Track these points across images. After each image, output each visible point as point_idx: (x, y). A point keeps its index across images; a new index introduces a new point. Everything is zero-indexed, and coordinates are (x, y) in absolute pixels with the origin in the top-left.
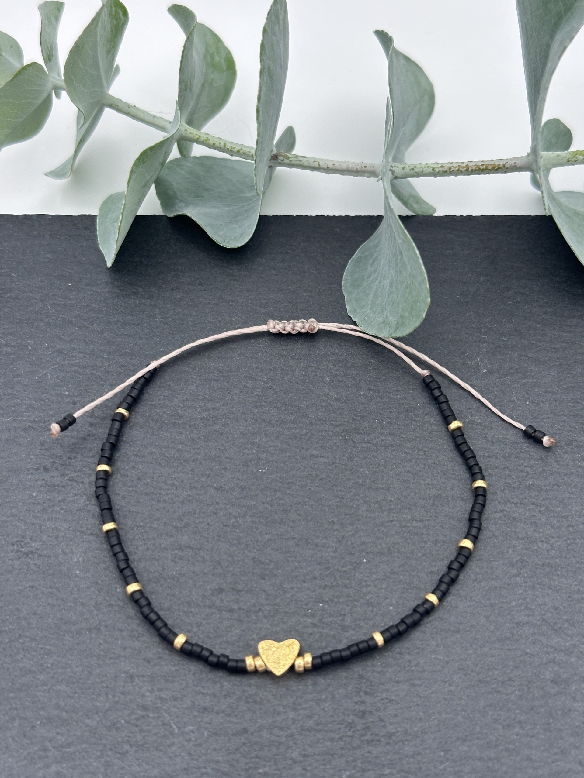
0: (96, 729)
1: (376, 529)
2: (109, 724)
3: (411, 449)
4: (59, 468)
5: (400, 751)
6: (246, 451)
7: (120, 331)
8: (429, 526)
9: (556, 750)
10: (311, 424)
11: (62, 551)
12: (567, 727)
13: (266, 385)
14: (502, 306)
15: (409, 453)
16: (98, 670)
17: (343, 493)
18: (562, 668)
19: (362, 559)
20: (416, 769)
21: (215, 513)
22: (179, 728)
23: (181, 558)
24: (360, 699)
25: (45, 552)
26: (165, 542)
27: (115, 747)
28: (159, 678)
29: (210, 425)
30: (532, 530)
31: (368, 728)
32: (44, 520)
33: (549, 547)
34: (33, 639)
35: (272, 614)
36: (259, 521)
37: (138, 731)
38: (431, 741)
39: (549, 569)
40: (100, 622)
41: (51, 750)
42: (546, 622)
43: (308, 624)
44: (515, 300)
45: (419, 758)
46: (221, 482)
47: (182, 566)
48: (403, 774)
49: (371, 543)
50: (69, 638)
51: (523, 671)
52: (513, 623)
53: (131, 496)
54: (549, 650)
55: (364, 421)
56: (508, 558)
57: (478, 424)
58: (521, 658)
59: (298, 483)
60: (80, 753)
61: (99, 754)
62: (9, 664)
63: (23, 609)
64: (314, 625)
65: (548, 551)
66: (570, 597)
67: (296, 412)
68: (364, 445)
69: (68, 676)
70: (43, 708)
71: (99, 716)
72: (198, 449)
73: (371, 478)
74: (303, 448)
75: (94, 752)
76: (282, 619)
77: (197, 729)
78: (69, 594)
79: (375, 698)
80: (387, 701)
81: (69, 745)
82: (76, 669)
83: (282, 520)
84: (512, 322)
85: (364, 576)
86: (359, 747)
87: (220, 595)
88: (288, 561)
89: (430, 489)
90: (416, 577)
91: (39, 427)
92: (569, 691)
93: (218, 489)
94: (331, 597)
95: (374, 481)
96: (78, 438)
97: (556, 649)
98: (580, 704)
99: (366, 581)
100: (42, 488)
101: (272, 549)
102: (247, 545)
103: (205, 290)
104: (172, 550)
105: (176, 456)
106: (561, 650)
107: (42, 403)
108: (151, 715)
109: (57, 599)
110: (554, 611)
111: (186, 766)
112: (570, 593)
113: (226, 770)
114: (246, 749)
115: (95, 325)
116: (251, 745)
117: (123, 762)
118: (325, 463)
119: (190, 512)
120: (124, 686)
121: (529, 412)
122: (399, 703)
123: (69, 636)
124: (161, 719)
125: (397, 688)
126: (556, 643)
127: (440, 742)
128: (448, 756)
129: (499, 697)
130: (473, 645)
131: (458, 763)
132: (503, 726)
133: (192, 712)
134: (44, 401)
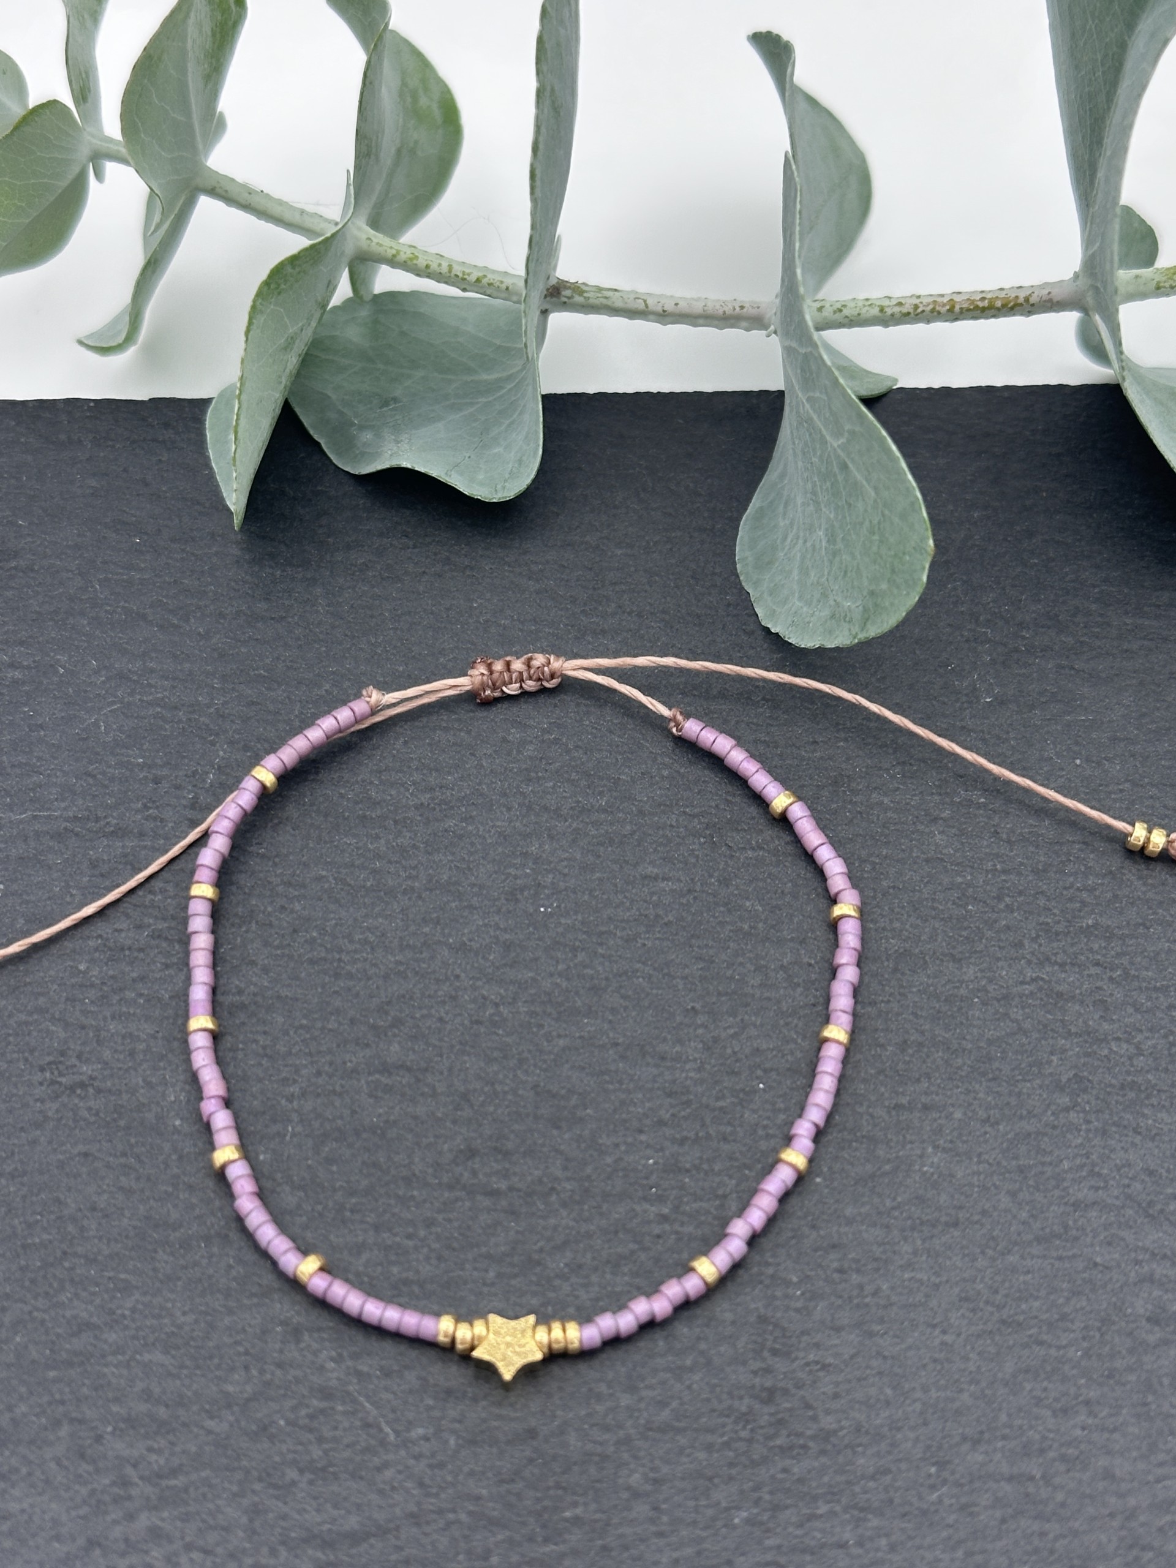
0: (228, 1438)
1: (782, 1022)
2: (254, 1428)
5: (848, 1468)
6: (512, 871)
7: (244, 633)
8: (887, 1013)
9: (1162, 1457)
10: (641, 813)
11: (144, 1081)
13: (546, 737)
14: (1019, 569)
16: (227, 1321)
17: (711, 952)
18: (1167, 1291)
19: (754, 1083)
20: (883, 1502)
21: (451, 997)
22: (397, 1433)
23: (388, 1089)
24: (763, 1365)
25: (109, 1084)
26: (353, 1059)
27: (268, 1474)
28: (353, 1332)
29: (437, 820)
30: (1096, 1017)
31: (781, 1422)
32: (105, 1019)
33: (1132, 1050)
34: (91, 1261)
35: (577, 1198)
36: (544, 1012)
37: (313, 1439)
38: (909, 1444)
39: (1133, 1095)
41: (137, 1485)
42: (1132, 1200)
43: (652, 1217)
44: (1044, 557)
45: (887, 1479)
46: (463, 934)
47: (391, 1104)
48: (856, 1513)
49: (773, 1050)
50: (165, 1257)
51: (1088, 1300)
52: (1066, 1204)
53: (279, 966)
54: (1140, 1257)
56: (1051, 1074)
57: (979, 806)
58: (1086, 1275)
59: (618, 934)
60: (197, 1488)
61: (235, 1488)
62: (44, 1311)
63: (69, 1200)
64: (664, 1218)
65: (1130, 1058)
67: (610, 790)
68: (750, 853)
69: (166, 1333)
70: (116, 1400)
71: (233, 1414)
72: (413, 868)
73: (766, 919)
74: (626, 862)
75: (226, 1485)
76: (600, 1207)
77: (435, 1433)
78: (162, 1166)
79: (793, 1361)
80: (819, 1367)
81: (174, 1472)
82: (182, 1319)
83: (590, 1008)
84: (1040, 601)
85: (760, 1116)
86: (764, 1460)
87: (470, 1163)
88: (605, 1090)
89: (887, 938)
90: (866, 1117)
91: (88, 830)
93: (459, 949)
94: (697, 1162)
95: (773, 927)
97: (1153, 1255)
99: (765, 1127)
100: (97, 955)
102: (521, 1061)
103: (415, 547)
104: (370, 1074)
105: (369, 884)
106: (1165, 1256)
107: (91, 781)
108: (340, 1408)
109: (138, 1179)
110: (1147, 1179)
111: (415, 1509)
113: (495, 1513)
114: (536, 1471)
115: (193, 621)
116: (545, 1463)
117: (285, 1503)
118: (672, 891)
119: (404, 996)
120: (281, 1351)
121: (1082, 781)
122: (842, 1371)
123: (164, 1251)
124: (360, 1415)
125: (837, 1342)
126: (1154, 1242)
127: (929, 1447)
128: (946, 1474)
129: (1043, 1352)
130: (987, 1250)
131: (966, 1488)
132: (1054, 1412)
133: (422, 1401)
134: (94, 777)
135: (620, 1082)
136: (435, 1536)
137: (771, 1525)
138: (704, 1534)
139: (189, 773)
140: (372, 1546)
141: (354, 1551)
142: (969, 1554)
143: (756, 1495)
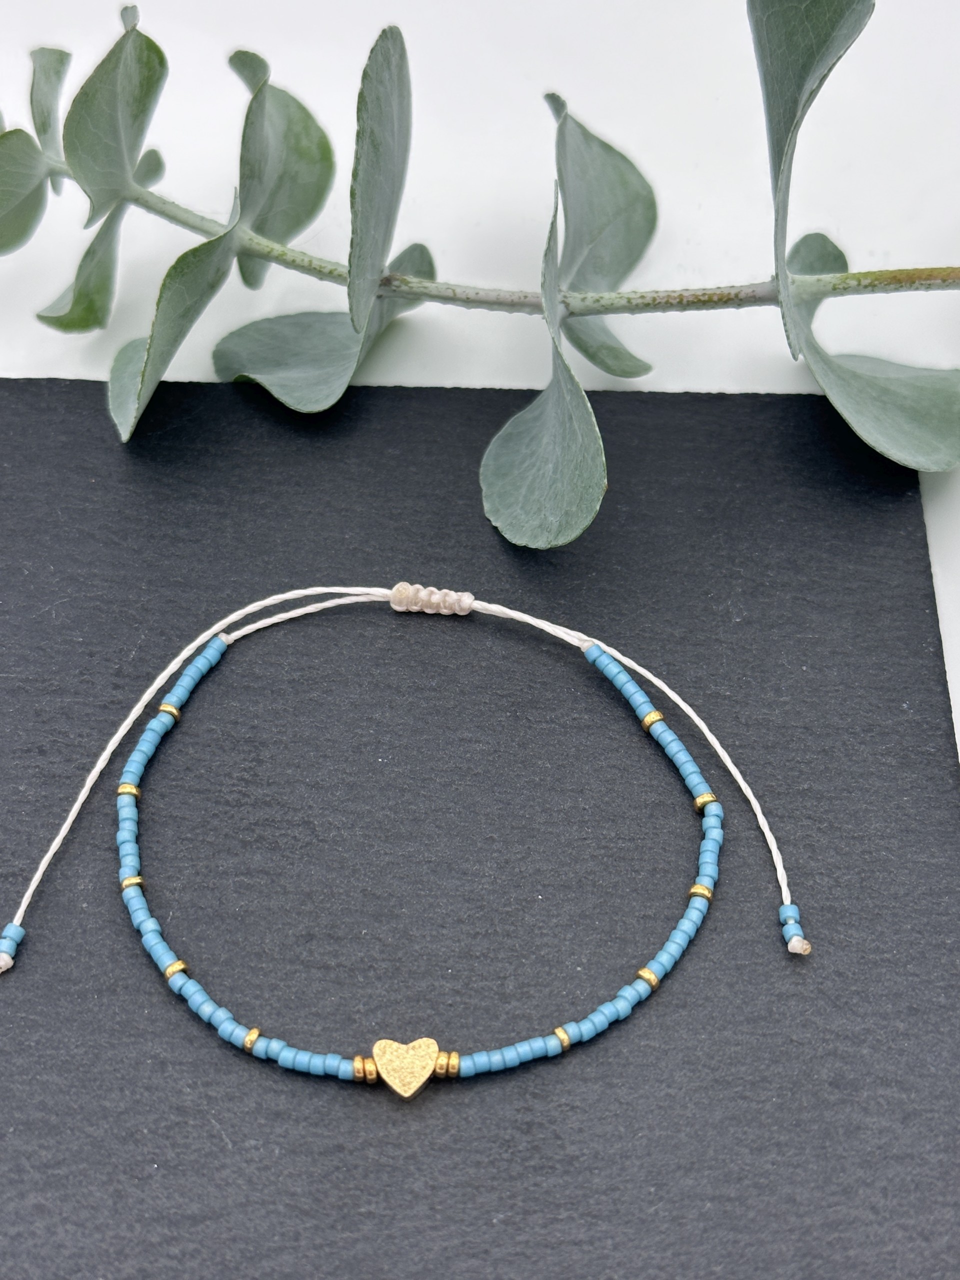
0: (102, 1141)
1: (560, 850)
2: (124, 1134)
3: (618, 733)
4: (63, 750)
5: (585, 1185)
6: (359, 731)
7: (168, 550)
8: (643, 847)
9: (834, 1188)
10: (462, 692)
11: (61, 874)
12: (853, 1153)
14: (768, 526)
15: (616, 739)
16: (110, 1053)
17: (509, 797)
18: (847, 1063)
19: (535, 895)
20: (610, 1211)
22: (234, 1143)
23: (250, 888)
24: (526, 1106)
26: (225, 864)
27: (131, 1169)
28: (207, 1067)
29: (304, 692)
31: (536, 1148)
33: (832, 882)
35: (390, 974)
36: (376, 835)
37: (168, 1145)
38: (636, 1169)
39: (830, 916)
40: (116, 981)
41: (29, 1172)
42: (824, 994)
43: (447, 990)
44: (788, 518)
45: (616, 1195)
46: (318, 776)
47: (251, 899)
48: (589, 1219)
49: (551, 871)
50: (66, 1004)
51: (784, 1067)
52: (772, 994)
54: (828, 1037)
55: (547, 691)
56: (767, 898)
57: (725, 698)
58: (783, 1048)
59: (438, 780)
60: (75, 1177)
61: (104, 1178)
64: (457, 992)
66: (863, 958)
67: (440, 675)
68: (544, 725)
69: (62, 1061)
70: (19, 1109)
71: (108, 1123)
72: (283, 726)
73: (554, 774)
74: (449, 728)
75: (98, 1175)
76: (406, 982)
77: (264, 1145)
78: (70, 937)
79: (549, 1103)
80: (568, 1108)
81: (58, 1164)
82: (75, 1051)
83: (411, 834)
84: (783, 550)
85: (538, 920)
86: (520, 1176)
87: (308, 945)
88: (418, 895)
89: (646, 792)
91: (36, 688)
92: (857, 1099)
93: (313, 787)
94: (485, 951)
95: (558, 780)
96: (94, 706)
97: (838, 1036)
98: (875, 1120)
99: (540, 928)
100: (34, 779)
101: (394, 877)
102: (354, 871)
103: (304, 493)
104: (236, 875)
105: (248, 736)
106: (847, 1037)
107: (41, 653)
108: (191, 1122)
109: (50, 945)
110: (837, 979)
111: (244, 1200)
112: (863, 951)
113: (306, 1207)
114: (341, 1176)
115: (130, 540)
116: (348, 1170)
117: (143, 1191)
118: (484, 750)
119: (267, 820)
120: (150, 1078)
121: (806, 682)
122: (587, 1112)
123: (66, 1000)
124: (207, 1128)
125: (585, 1090)
126: (839, 1026)
127: (650, 1172)
128: (661, 1193)
129: (745, 1105)
130: (708, 1027)
131: (677, 1205)
132: (751, 1150)
133: (256, 1119)
134: (42, 650)
135: (431, 890)
136: (258, 1222)
137: (522, 1225)
138: (468, 1230)
139: (117, 650)
140: (208, 1227)
141: (193, 1230)
142: (676, 1255)
143: (510, 1202)
